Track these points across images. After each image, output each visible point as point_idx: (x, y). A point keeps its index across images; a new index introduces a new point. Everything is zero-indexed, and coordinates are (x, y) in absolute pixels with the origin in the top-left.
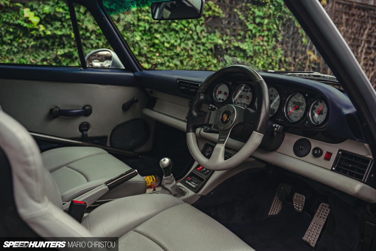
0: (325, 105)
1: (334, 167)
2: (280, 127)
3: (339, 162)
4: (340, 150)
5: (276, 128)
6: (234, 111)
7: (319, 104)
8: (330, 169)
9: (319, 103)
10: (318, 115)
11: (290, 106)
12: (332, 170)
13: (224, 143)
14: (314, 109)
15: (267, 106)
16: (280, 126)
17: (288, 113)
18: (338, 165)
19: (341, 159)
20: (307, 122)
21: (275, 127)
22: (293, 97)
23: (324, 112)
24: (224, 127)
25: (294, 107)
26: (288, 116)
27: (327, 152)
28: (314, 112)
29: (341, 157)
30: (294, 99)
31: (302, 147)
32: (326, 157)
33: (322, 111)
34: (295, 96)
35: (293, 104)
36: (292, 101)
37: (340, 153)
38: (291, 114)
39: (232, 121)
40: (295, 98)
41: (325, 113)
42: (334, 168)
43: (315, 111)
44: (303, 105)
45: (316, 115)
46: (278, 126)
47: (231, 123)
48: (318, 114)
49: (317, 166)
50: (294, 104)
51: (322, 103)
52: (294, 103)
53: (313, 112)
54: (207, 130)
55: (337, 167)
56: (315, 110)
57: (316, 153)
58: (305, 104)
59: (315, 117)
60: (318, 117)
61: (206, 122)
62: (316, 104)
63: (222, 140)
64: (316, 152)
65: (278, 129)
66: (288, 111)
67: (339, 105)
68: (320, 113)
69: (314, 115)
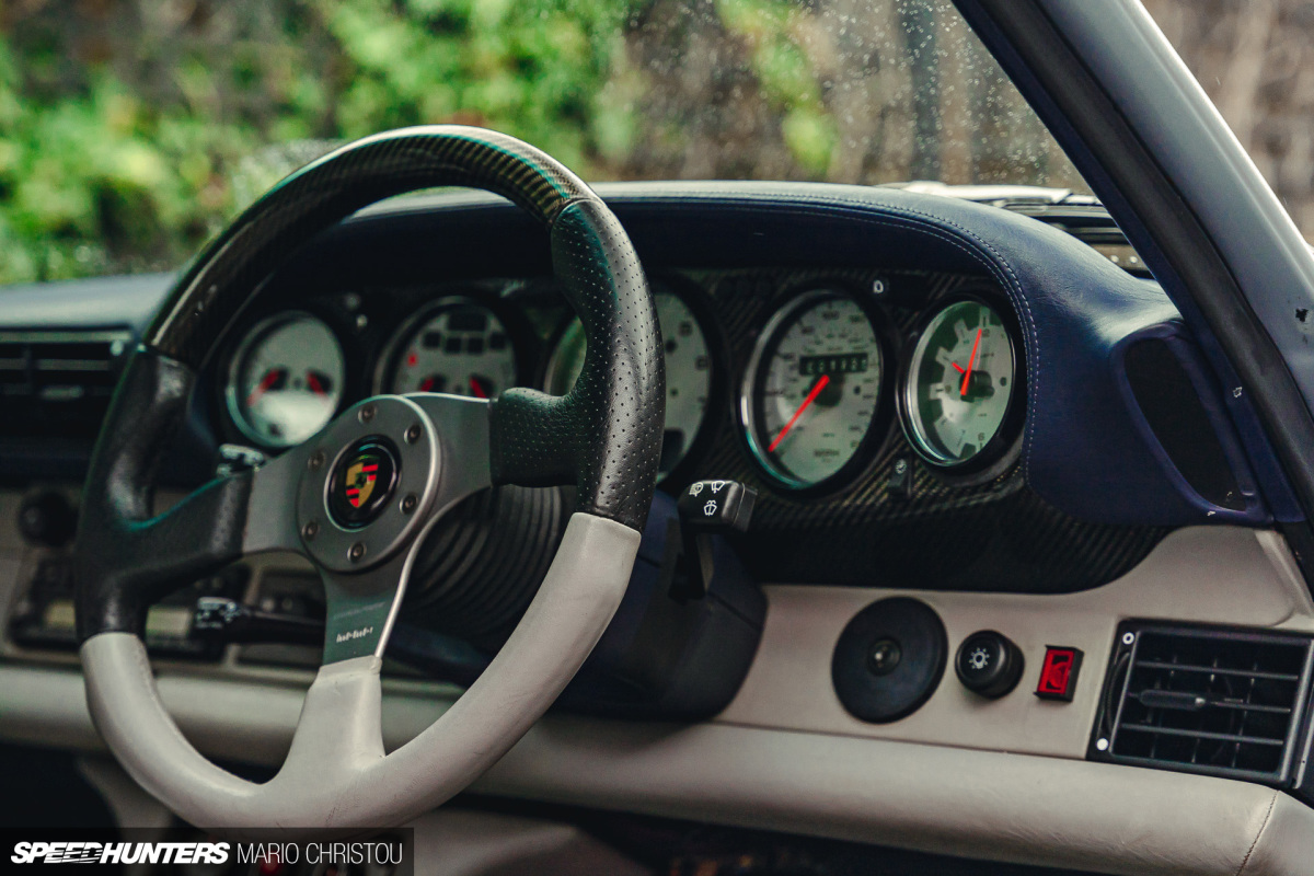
0: (998, 332)
1: (1106, 735)
2: (739, 491)
3: (1128, 699)
4: (1125, 625)
5: (711, 503)
6: (418, 430)
7: (961, 339)
8: (1083, 752)
9: (960, 328)
10: (965, 405)
11: (782, 392)
12: (1093, 755)
13: (373, 652)
14: (931, 372)
15: (644, 371)
16: (734, 487)
17: (774, 438)
18: (1123, 720)
19: (1142, 678)
20: (901, 465)
21: (707, 493)
22: (795, 330)
23: (995, 383)
24: (358, 546)
25: (805, 393)
26: (774, 458)
27: (1050, 648)
28: (939, 392)
29: (1135, 668)
30: (795, 344)
31: (886, 656)
32: (1049, 685)
33: (983, 374)
34: (807, 320)
35: (795, 374)
36: (787, 357)
37: (1129, 638)
38: (790, 442)
39: (413, 500)
40: (806, 331)
41: (1003, 381)
42: (1102, 744)
43: (940, 386)
44: (861, 369)
45: (952, 408)
46: (726, 488)
47: (409, 511)
48: (964, 398)
49: (1001, 751)
50: (803, 372)
51: (980, 327)
52: (805, 364)
53: (933, 396)
54: (221, 619)
55: (1120, 731)
56: (939, 379)
57: (979, 665)
58: (874, 354)
59: (944, 421)
60: (968, 417)
61: (218, 542)
62: (946, 338)
63: (356, 634)
64: (979, 659)
65: (728, 503)
66: (771, 426)
67: (1075, 303)
68: (975, 387)
69: (940, 413)
